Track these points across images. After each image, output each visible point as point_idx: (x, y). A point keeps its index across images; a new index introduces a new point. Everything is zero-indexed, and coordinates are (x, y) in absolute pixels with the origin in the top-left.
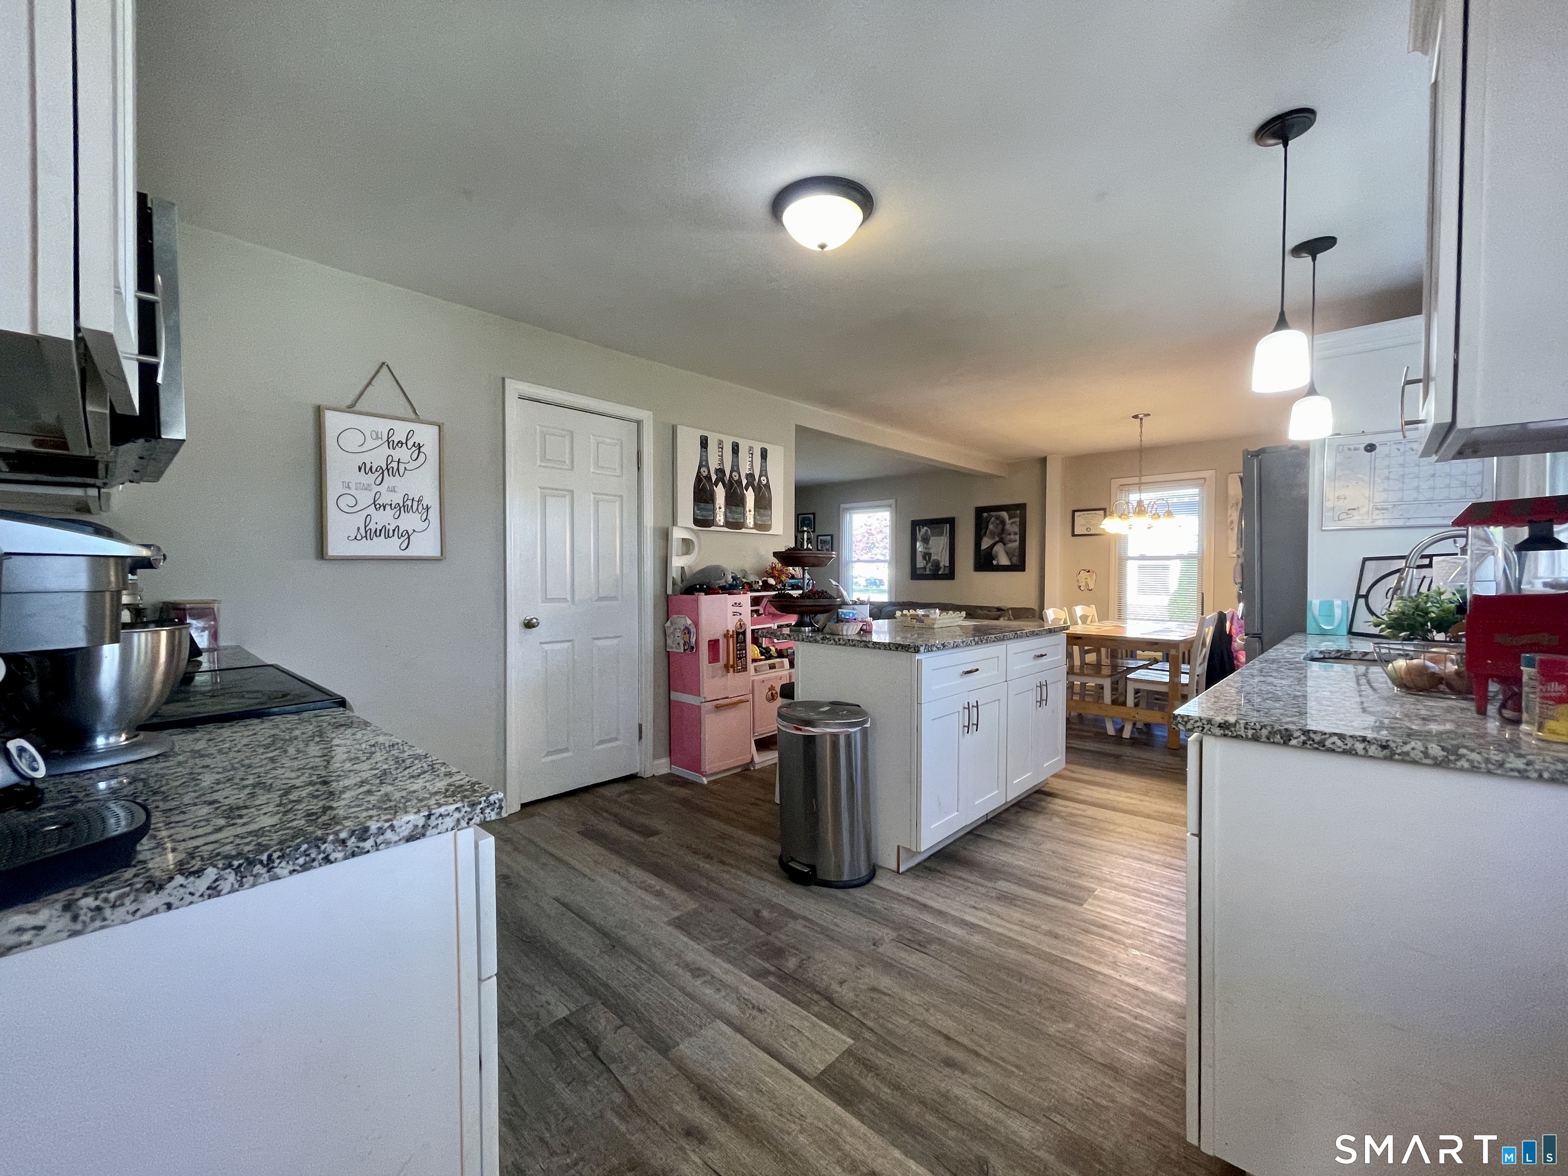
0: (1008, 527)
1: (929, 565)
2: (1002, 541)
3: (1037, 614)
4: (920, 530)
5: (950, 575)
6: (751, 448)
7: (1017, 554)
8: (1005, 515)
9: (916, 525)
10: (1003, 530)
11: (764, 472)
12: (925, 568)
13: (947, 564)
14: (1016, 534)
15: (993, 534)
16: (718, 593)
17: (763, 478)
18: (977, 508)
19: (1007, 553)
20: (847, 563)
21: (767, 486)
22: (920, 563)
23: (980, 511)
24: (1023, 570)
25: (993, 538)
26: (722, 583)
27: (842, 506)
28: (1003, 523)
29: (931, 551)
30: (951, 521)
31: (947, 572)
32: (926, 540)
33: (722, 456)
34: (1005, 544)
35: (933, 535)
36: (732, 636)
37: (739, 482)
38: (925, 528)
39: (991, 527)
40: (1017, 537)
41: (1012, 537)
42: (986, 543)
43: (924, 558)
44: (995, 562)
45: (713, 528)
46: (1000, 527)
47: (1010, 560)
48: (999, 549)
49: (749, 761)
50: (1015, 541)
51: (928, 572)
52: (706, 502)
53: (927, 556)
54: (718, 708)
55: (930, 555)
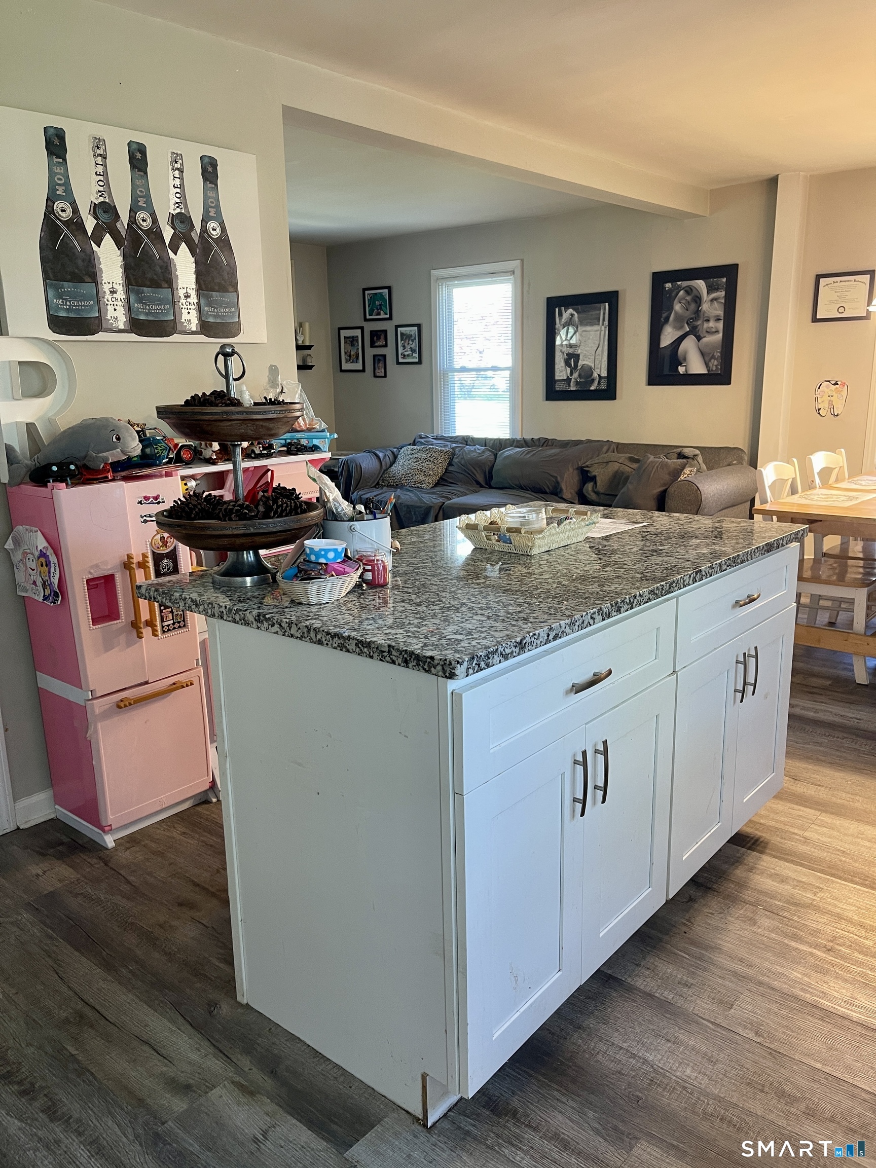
0: (705, 307)
1: (576, 375)
2: (694, 331)
3: (746, 458)
4: (561, 315)
5: (608, 392)
6: (176, 158)
7: (718, 354)
8: (701, 284)
9: (554, 304)
10: (697, 312)
11: (212, 210)
12: (568, 380)
13: (604, 374)
14: (718, 319)
15: (680, 321)
16: (105, 480)
17: (211, 225)
18: (655, 274)
19: (703, 354)
20: (445, 375)
21: (224, 242)
22: (561, 372)
23: (659, 279)
24: (728, 382)
25: (682, 327)
26: (114, 456)
27: (435, 273)
28: (698, 300)
29: (579, 350)
30: (612, 298)
31: (603, 386)
33: (105, 174)
34: (699, 338)
35: (582, 322)
36: (142, 565)
37: (155, 233)
38: (570, 311)
39: (677, 307)
40: (720, 325)
41: (712, 324)
42: (668, 336)
43: (567, 363)
44: (681, 370)
45: (100, 336)
46: (693, 306)
47: (707, 365)
48: (689, 346)
49: (206, 786)
50: (717, 332)
51: (573, 388)
52: (77, 278)
53: (572, 358)
54: (121, 706)
55: (577, 357)
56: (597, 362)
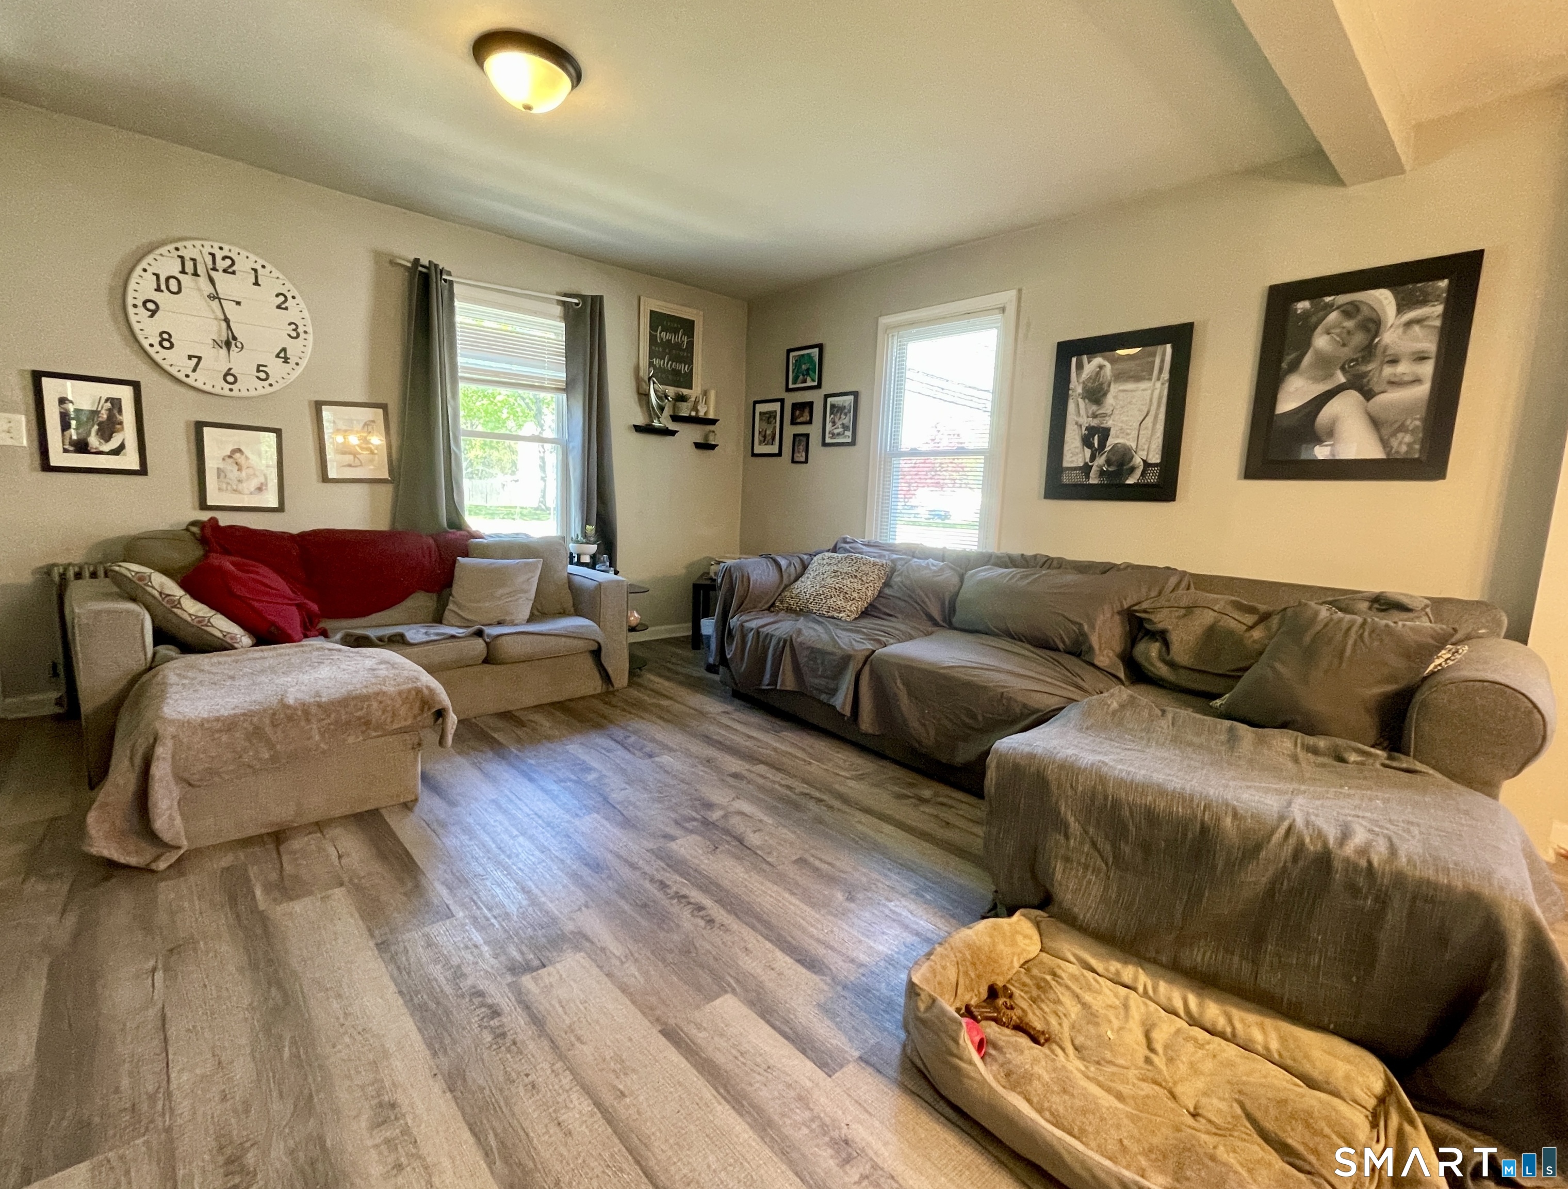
0: (1390, 337)
1: (1101, 460)
2: (1358, 383)
4: (1080, 367)
5: (1161, 489)
7: (1418, 423)
8: (1382, 297)
9: (1070, 352)
10: (1369, 351)
12: (1086, 469)
13: (1155, 458)
14: (1421, 358)
15: (1325, 364)
18: (1273, 288)
19: (1375, 421)
22: (1075, 455)
24: (1438, 476)
25: (1330, 376)
27: (884, 321)
28: (1372, 325)
29: (1109, 423)
30: (1179, 336)
31: (1152, 478)
32: (1096, 394)
34: (1368, 395)
35: (1119, 377)
38: (1098, 360)
39: (1321, 342)
40: (1427, 369)
41: (1403, 368)
42: (1295, 394)
44: (1322, 452)
46: (1359, 338)
47: (1385, 444)
48: (1344, 410)
50: (1417, 381)
51: (1094, 480)
53: (1096, 434)
55: (1105, 433)
56: (1142, 440)
